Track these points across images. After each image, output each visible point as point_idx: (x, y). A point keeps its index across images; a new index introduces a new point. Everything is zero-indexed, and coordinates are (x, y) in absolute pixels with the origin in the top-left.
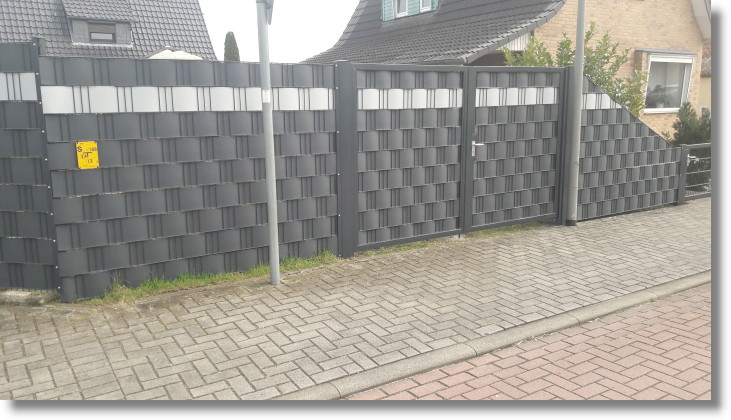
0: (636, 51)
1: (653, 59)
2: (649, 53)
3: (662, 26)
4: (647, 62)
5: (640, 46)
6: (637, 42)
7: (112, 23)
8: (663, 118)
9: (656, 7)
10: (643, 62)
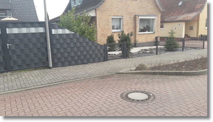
0: (135, 15)
1: (140, 18)
2: (139, 16)
3: (144, 7)
4: (138, 18)
5: (137, 14)
6: (135, 12)
7: (5, 10)
8: (146, 35)
9: (142, 2)
10: (137, 18)
